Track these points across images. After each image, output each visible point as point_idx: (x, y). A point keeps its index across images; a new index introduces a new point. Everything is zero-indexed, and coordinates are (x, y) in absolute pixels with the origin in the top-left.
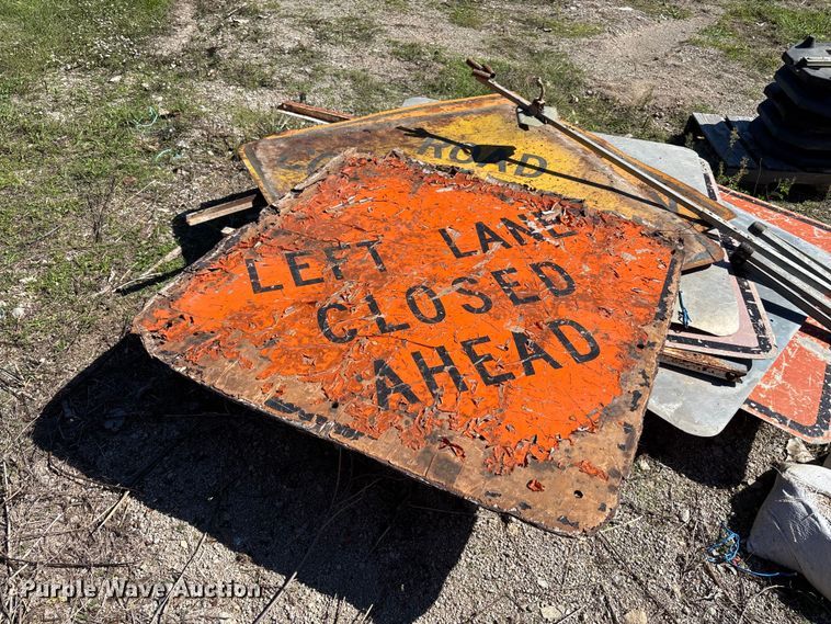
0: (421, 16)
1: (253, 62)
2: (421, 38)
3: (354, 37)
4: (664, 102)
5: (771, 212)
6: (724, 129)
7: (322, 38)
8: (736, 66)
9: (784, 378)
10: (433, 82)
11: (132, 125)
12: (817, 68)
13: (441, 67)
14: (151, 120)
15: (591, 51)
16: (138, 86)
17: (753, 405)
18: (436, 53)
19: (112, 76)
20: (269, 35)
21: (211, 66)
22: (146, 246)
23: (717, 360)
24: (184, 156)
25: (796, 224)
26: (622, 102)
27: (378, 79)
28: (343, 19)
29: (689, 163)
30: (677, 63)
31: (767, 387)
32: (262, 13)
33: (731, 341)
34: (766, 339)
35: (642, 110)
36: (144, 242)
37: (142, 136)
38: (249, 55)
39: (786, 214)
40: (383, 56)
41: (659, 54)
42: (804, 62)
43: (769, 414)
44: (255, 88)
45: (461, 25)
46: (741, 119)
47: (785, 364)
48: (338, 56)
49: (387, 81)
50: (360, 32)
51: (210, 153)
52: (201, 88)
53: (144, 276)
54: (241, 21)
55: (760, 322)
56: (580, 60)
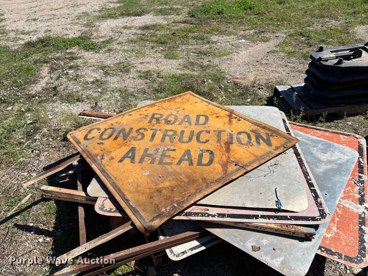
0: (152, 57)
1: (74, 90)
2: (151, 67)
3: (122, 71)
4: (263, 82)
5: (318, 131)
6: (291, 92)
7: (106, 74)
8: (294, 59)
9: (338, 228)
10: (157, 88)
11: (14, 131)
12: (327, 61)
13: (161, 80)
14: (23, 127)
15: (229, 62)
16: (19, 110)
17: (323, 249)
18: (158, 73)
19: (8, 107)
20: (83, 76)
21: (54, 95)
22: (13, 196)
23: (299, 227)
24: (38, 143)
25: (331, 136)
26: (244, 84)
27: (132, 90)
28: (116, 64)
29: (274, 114)
30: (267, 62)
31: (329, 236)
32: (80, 66)
33: (305, 215)
34: (323, 210)
35: (253, 87)
36: (12, 194)
37: (18, 136)
38: (73, 87)
39: (325, 131)
40: (134, 79)
41: (259, 59)
42: (320, 59)
43: (332, 254)
44: (75, 103)
45: (170, 58)
46: (298, 85)
47: (337, 219)
48: (114, 82)
49: (136, 90)
50: (124, 68)
51: (50, 139)
52: (49, 106)
53: (9, 214)
54: (70, 72)
55: (319, 200)
56: (223, 67)
